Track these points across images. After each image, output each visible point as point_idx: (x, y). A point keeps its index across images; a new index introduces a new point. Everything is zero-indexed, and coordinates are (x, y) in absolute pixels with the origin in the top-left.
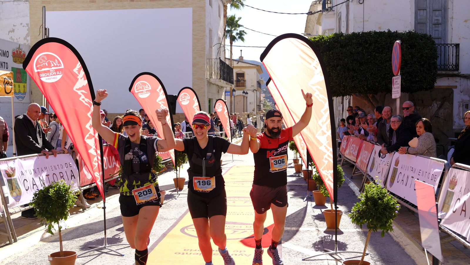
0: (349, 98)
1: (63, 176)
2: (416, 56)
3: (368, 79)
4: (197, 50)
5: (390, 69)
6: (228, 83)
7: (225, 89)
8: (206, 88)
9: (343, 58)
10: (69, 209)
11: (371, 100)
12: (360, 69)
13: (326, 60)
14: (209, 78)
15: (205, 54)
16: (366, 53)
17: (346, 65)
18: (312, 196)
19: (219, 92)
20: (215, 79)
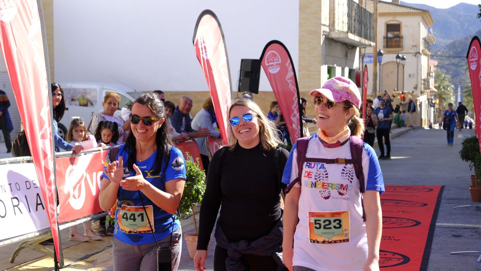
1: (19, 204)
7: (358, 49)
14: (327, 30)
20: (340, 32)
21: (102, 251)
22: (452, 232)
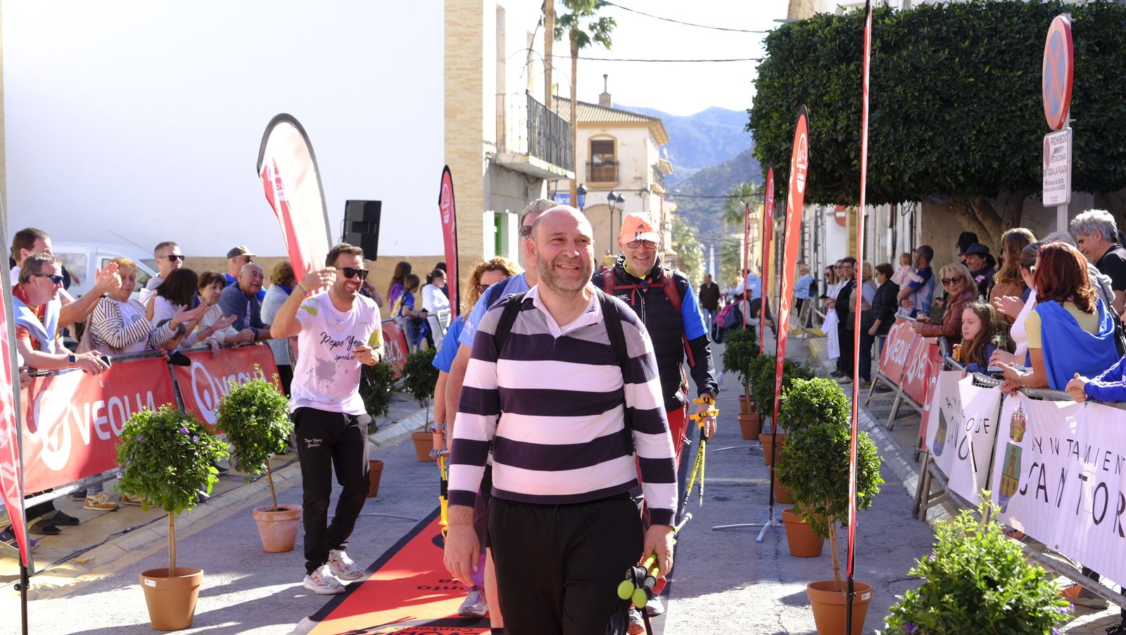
0: (912, 209)
2: (1117, 77)
3: (969, 148)
4: (458, 69)
5: (1037, 117)
6: (554, 166)
7: (545, 182)
9: (890, 83)
11: (978, 216)
12: (944, 118)
13: (839, 91)
14: (494, 150)
15: (482, 80)
16: (962, 68)
17: (900, 107)
18: (782, 523)
19: (526, 194)
20: (514, 154)
21: (103, 544)
22: (714, 492)
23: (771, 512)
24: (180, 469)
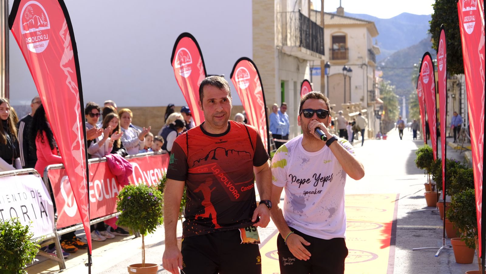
1: (27, 212)
6: (315, 53)
7: (310, 63)
8: (276, 63)
10: (26, 266)
14: (280, 44)
15: (273, 4)
18: (451, 247)
19: (298, 69)
20: (292, 47)
22: (413, 233)
23: (444, 241)
24: (148, 214)
